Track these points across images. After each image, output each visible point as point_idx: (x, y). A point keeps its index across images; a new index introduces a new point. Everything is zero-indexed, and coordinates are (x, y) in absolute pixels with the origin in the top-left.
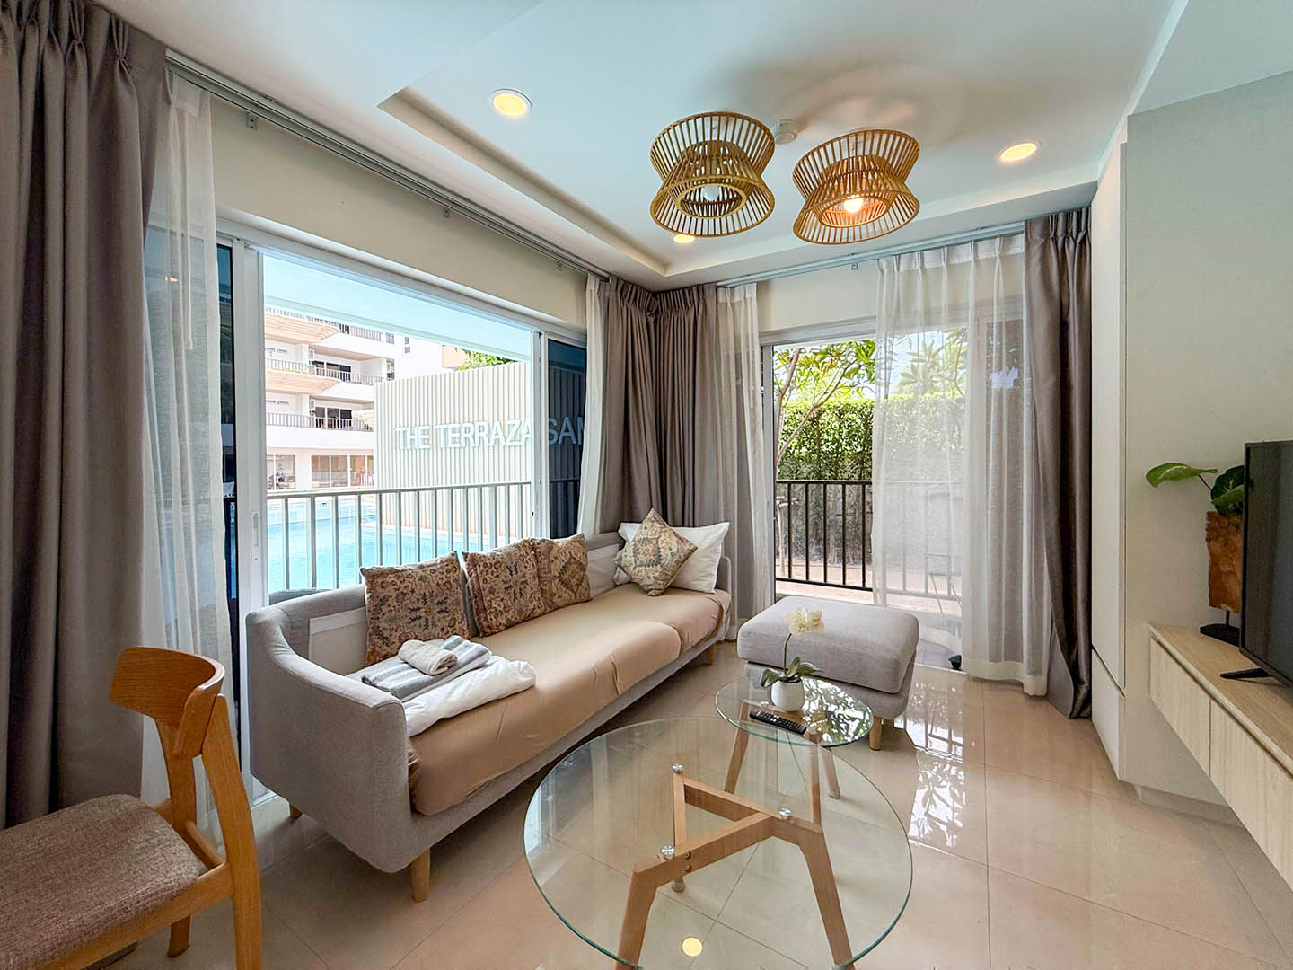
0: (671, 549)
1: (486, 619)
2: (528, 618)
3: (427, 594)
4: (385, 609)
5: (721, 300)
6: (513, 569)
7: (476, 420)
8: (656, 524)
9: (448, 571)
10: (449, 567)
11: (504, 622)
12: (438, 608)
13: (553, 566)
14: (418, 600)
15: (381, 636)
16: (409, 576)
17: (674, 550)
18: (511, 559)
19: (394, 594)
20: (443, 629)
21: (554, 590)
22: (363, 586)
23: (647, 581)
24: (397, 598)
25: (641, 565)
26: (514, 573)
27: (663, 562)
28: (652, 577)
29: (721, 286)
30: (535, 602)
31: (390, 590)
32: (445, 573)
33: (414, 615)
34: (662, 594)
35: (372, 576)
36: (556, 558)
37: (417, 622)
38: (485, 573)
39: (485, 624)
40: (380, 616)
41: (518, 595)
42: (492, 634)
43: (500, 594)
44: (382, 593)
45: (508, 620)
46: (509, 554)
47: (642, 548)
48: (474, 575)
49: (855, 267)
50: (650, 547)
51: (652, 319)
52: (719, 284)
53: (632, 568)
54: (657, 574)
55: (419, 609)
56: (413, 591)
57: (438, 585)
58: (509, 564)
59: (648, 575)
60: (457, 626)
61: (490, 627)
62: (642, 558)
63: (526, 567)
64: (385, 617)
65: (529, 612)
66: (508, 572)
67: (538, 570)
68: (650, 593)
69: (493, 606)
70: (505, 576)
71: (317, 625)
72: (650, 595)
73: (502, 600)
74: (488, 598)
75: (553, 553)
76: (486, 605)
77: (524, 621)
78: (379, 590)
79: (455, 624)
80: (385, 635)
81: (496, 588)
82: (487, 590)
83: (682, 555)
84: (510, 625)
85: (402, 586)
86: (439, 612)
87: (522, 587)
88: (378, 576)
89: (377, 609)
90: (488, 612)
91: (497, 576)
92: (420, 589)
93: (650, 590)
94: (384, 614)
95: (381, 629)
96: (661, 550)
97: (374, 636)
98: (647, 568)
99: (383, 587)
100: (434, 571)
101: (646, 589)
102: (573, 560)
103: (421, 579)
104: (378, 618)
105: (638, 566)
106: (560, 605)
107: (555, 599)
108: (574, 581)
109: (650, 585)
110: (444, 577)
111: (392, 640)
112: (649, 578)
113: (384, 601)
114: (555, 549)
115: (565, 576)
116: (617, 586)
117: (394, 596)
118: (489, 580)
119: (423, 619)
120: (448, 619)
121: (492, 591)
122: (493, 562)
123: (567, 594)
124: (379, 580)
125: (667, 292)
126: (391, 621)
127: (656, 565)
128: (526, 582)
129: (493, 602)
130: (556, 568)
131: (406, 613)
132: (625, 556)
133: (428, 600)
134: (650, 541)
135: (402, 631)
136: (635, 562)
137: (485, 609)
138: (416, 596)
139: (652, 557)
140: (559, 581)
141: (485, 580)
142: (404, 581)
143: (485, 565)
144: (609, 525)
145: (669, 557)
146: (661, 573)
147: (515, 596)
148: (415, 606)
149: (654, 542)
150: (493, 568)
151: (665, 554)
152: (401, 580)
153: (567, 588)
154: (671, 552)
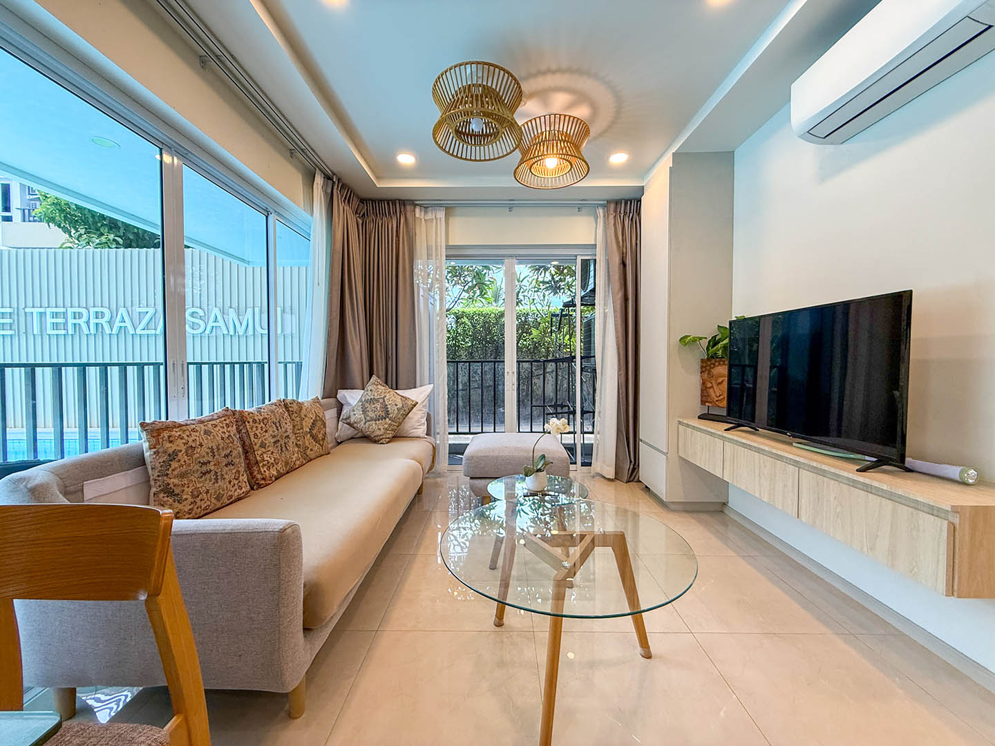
0: (397, 405)
1: (259, 472)
2: (291, 470)
3: (215, 447)
4: (174, 464)
5: (417, 215)
6: (278, 425)
7: (91, 303)
8: (379, 386)
9: (228, 425)
10: (227, 422)
11: (275, 473)
12: (225, 461)
13: (304, 423)
14: (208, 453)
15: (170, 493)
16: (193, 430)
17: (400, 406)
18: (275, 416)
19: (183, 449)
20: (230, 482)
21: (307, 445)
23: (378, 433)
24: (186, 451)
25: (372, 420)
27: (391, 416)
28: (382, 428)
29: (418, 205)
30: (296, 455)
31: (179, 445)
33: (204, 469)
34: (390, 442)
35: (155, 432)
36: (305, 416)
37: (208, 476)
38: (254, 429)
39: (259, 476)
40: (169, 472)
41: (284, 449)
42: (267, 485)
43: (270, 448)
44: (171, 447)
45: (278, 471)
46: (272, 412)
47: (369, 407)
48: (243, 431)
49: (510, 209)
50: (378, 406)
51: (360, 221)
52: (418, 202)
53: (363, 423)
54: (386, 426)
55: (209, 462)
56: (201, 445)
57: (223, 438)
58: (274, 420)
59: (376, 428)
60: (241, 478)
61: (263, 479)
62: (371, 414)
63: (286, 423)
64: (176, 473)
65: (292, 464)
66: (275, 429)
67: (294, 426)
68: (381, 442)
69: (266, 459)
70: (274, 432)
71: (92, 489)
72: (381, 444)
73: (272, 453)
74: (260, 452)
75: (303, 412)
76: (259, 458)
77: (288, 473)
78: (168, 445)
79: (239, 477)
80: (176, 492)
81: (267, 442)
82: (258, 445)
83: (406, 409)
84: (279, 476)
85: (190, 440)
86: (226, 465)
87: (287, 440)
88: (163, 430)
89: (167, 464)
90: (261, 465)
91: (266, 431)
92: (208, 442)
93: (381, 439)
94: (173, 470)
95: (171, 486)
96: (389, 406)
97: (162, 495)
98: (377, 422)
99: (171, 442)
100: (215, 425)
101: (377, 439)
102: (318, 418)
103: (207, 433)
104: (167, 475)
105: (369, 421)
106: (312, 457)
107: (308, 452)
108: (320, 436)
109: (382, 435)
110: (225, 431)
111: (184, 497)
112: (380, 429)
113: (173, 456)
114: (304, 408)
115: (314, 432)
116: (339, 443)
117: (184, 451)
118: (259, 435)
119: (213, 473)
120: (234, 471)
121: (263, 445)
122: (261, 418)
123: (317, 447)
124: (166, 434)
125: (373, 201)
126: (182, 475)
127: (385, 419)
128: (288, 437)
129: (265, 456)
130: (307, 424)
131: (197, 467)
132: (354, 415)
133: (216, 453)
134: (377, 400)
135: (193, 486)
136: (365, 419)
137: (257, 463)
138: (204, 450)
139: (380, 412)
140: (311, 436)
141: (255, 435)
142: (191, 435)
143: (254, 421)
144: (330, 392)
145: (396, 411)
146: (390, 425)
147: (281, 449)
148: (205, 460)
149: (381, 401)
150: (262, 424)
151: (393, 410)
152: (187, 433)
153: (316, 442)
154: (398, 407)
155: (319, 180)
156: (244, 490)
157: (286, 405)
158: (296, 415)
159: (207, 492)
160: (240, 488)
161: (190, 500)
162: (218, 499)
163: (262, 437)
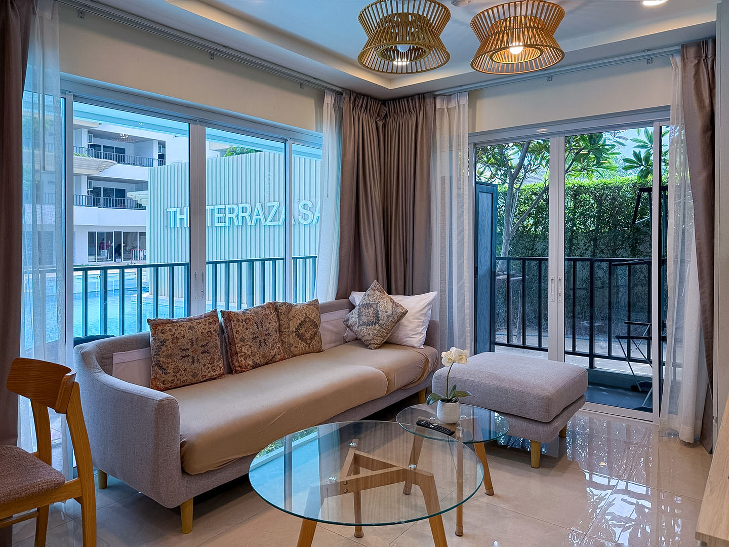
0: (387, 312)
1: (237, 360)
2: (269, 361)
3: (194, 339)
4: (164, 348)
5: (438, 106)
6: (259, 324)
7: (240, 201)
8: (377, 292)
9: (210, 323)
10: (211, 321)
11: (251, 363)
12: (202, 350)
13: (291, 323)
14: (187, 343)
15: (161, 367)
16: (181, 326)
17: (390, 312)
18: (258, 316)
19: (170, 338)
20: (205, 365)
21: (292, 342)
23: (367, 338)
24: (172, 341)
25: (364, 325)
26: (260, 327)
27: (381, 322)
28: (371, 333)
29: (439, 95)
30: (276, 350)
31: (168, 336)
32: (208, 325)
33: (184, 353)
34: (379, 348)
35: (154, 324)
36: (294, 317)
37: (186, 359)
38: (237, 326)
39: (237, 364)
40: (161, 353)
41: (263, 344)
42: (242, 372)
43: (249, 343)
45: (254, 362)
46: (256, 313)
47: (365, 311)
48: (229, 328)
50: (371, 311)
51: (380, 124)
52: (437, 93)
53: (356, 326)
54: (375, 332)
55: (188, 349)
56: (184, 337)
57: (202, 333)
58: (256, 320)
59: (367, 333)
60: (215, 364)
61: (240, 366)
62: (364, 319)
63: (270, 323)
64: (164, 354)
65: (271, 358)
66: (256, 326)
67: (280, 326)
68: (370, 347)
69: (243, 351)
70: (253, 329)
71: (118, 357)
72: (369, 349)
73: (250, 347)
74: (239, 345)
75: (292, 313)
76: (238, 350)
77: (267, 364)
78: (161, 335)
79: (213, 363)
80: (164, 367)
81: (246, 337)
82: (239, 339)
83: (396, 316)
84: (255, 366)
85: (177, 333)
86: (202, 353)
87: (266, 337)
88: (159, 325)
89: (159, 348)
90: (239, 355)
91: (247, 329)
92: (189, 335)
93: (370, 344)
94: (163, 352)
95: (161, 362)
96: (380, 313)
97: (156, 367)
98: (368, 327)
99: (163, 333)
100: (200, 323)
101: (366, 343)
102: (307, 319)
103: (191, 328)
104: (159, 354)
105: (361, 325)
106: (296, 353)
107: (293, 349)
108: (308, 335)
109: (371, 340)
110: (206, 327)
111: (169, 371)
112: (369, 334)
113: (163, 342)
114: (293, 310)
115: (301, 331)
116: (347, 342)
117: (170, 340)
118: (240, 332)
119: (190, 357)
120: (209, 358)
121: (242, 340)
122: (244, 318)
123: (302, 346)
124: (160, 328)
126: (168, 356)
127: (375, 324)
128: (269, 334)
129: (243, 348)
130: (293, 325)
131: (179, 352)
132: (352, 317)
133: (194, 343)
134: (371, 305)
135: (175, 365)
136: (359, 322)
137: (237, 353)
138: (186, 339)
139: (372, 318)
140: (296, 335)
141: (237, 331)
142: (178, 329)
143: (238, 320)
145: (385, 318)
146: (379, 331)
147: (260, 345)
148: (185, 347)
149: (374, 306)
150: (244, 323)
151: (383, 316)
152: (176, 328)
153: (302, 341)
154: (387, 314)
155: (329, 100)
156: (217, 372)
157: (275, 307)
158: (284, 316)
159: (185, 370)
160: (214, 370)
161: (172, 374)
162: (194, 376)
163: (241, 332)
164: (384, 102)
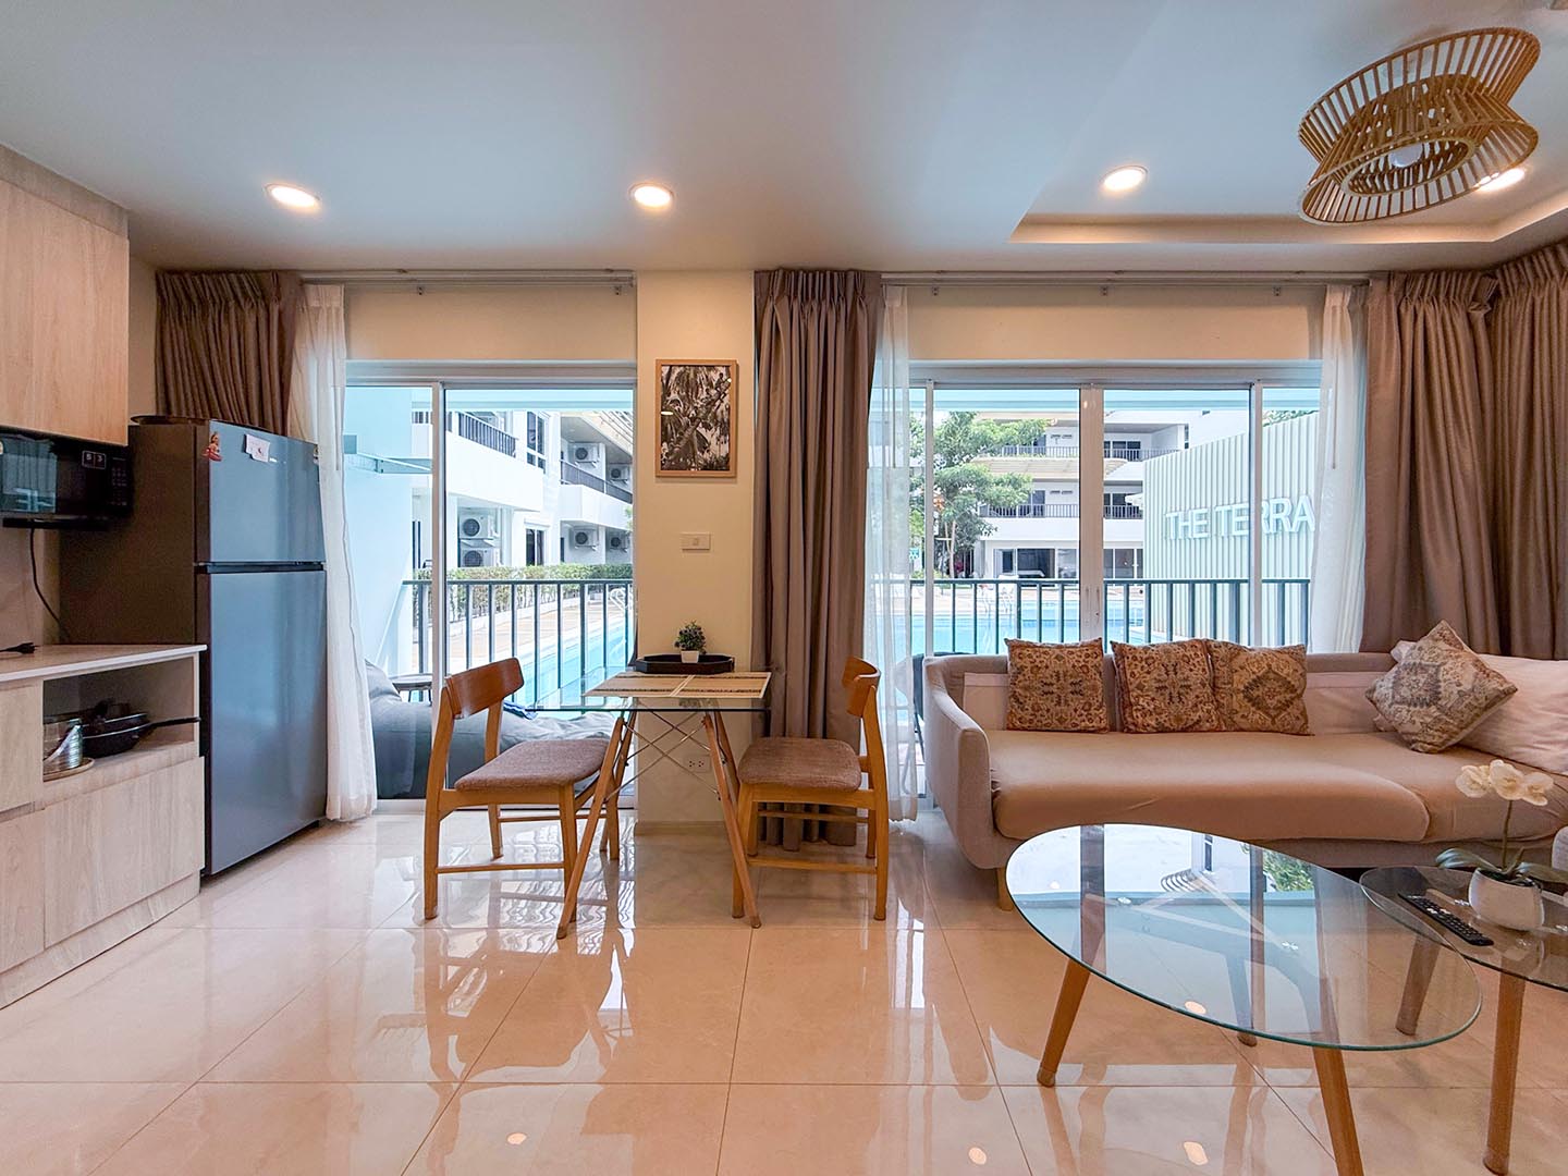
0: (1459, 685)
1: (1132, 716)
2: (1187, 728)
3: (1061, 672)
4: (1022, 677)
6: (1171, 669)
8: (1442, 643)
9: (1088, 656)
10: (1091, 653)
11: (1153, 723)
12: (1071, 689)
13: (1236, 677)
14: (1052, 676)
15: (1017, 701)
16: (1045, 653)
17: (1467, 686)
18: (1169, 657)
19: (1029, 666)
20: (1076, 710)
21: (1236, 706)
22: (1004, 651)
23: (1408, 728)
24: (1032, 668)
25: (1403, 703)
26: (1172, 673)
27: (1442, 702)
28: (1418, 720)
30: (1200, 713)
31: (1027, 662)
32: (1083, 657)
33: (1046, 689)
34: (1440, 752)
35: (1014, 646)
36: (1242, 668)
37: (1049, 696)
38: (1133, 666)
39: (1129, 719)
41: (1176, 700)
42: (1137, 732)
43: (1151, 693)
44: (1020, 663)
45: (1159, 723)
46: (1167, 652)
47: (1407, 678)
48: (1122, 667)
50: (1422, 678)
51: (1479, 315)
53: (1386, 704)
54: (1429, 720)
55: (1052, 684)
56: (1047, 667)
57: (1074, 666)
58: (1166, 662)
59: (1411, 719)
60: (1093, 712)
61: (1134, 724)
62: (1405, 692)
63: (1191, 670)
64: (1021, 684)
65: (1190, 723)
66: (1164, 671)
67: (1215, 678)
68: (1413, 746)
69: (1141, 703)
70: (1159, 675)
71: (970, 679)
72: (1413, 750)
73: (1153, 699)
74: (1135, 694)
75: (1240, 660)
76: (1132, 700)
77: (1184, 730)
78: (1018, 660)
79: (1090, 710)
80: (1021, 701)
81: (1147, 685)
82: (1134, 685)
83: (1482, 697)
84: (1162, 730)
85: (1038, 660)
86: (1072, 693)
87: (1182, 691)
88: (1017, 647)
89: (1017, 675)
90: (1134, 708)
91: (1148, 673)
92: (1055, 666)
93: (1414, 742)
94: (1021, 682)
95: (1018, 694)
96: (1442, 684)
98: (1412, 708)
99: (1022, 657)
100: (1073, 653)
101: (1405, 738)
102: (1271, 675)
103: (1059, 657)
104: (1017, 684)
105: (1397, 703)
106: (1244, 727)
107: (1237, 718)
108: (1271, 702)
109: (1417, 734)
110: (1082, 660)
111: (1027, 707)
112: (1414, 722)
113: (1022, 668)
114: (1245, 657)
115: (1255, 693)
118: (1138, 675)
119: (1056, 695)
120: (1083, 702)
121: (1140, 687)
122: (1145, 656)
123: (1258, 717)
124: (1019, 650)
126: (1026, 688)
127: (1429, 705)
128: (1188, 687)
129: (1141, 699)
130: (1241, 680)
131: (1040, 685)
132: (1381, 686)
133: (1062, 679)
134: (1423, 668)
135: (1035, 700)
136: (1393, 697)
137: (1131, 705)
138: (1048, 672)
139: (1422, 693)
140: (1245, 697)
141: (1133, 674)
142: (1041, 656)
143: (1135, 658)
144: (1377, 643)
145: (1455, 696)
146: (1437, 719)
147: (1171, 699)
148: (1048, 681)
149: (1432, 671)
150: (1144, 663)
151: (1448, 691)
152: (1038, 654)
153: (1259, 709)
154: (1459, 688)
155: (1337, 301)
156: (1094, 724)
157: (1207, 647)
158: (1222, 664)
159: (1048, 711)
160: (1090, 720)
161: (1030, 711)
162: (1060, 720)
163: (1136, 675)
164: (1492, 270)
